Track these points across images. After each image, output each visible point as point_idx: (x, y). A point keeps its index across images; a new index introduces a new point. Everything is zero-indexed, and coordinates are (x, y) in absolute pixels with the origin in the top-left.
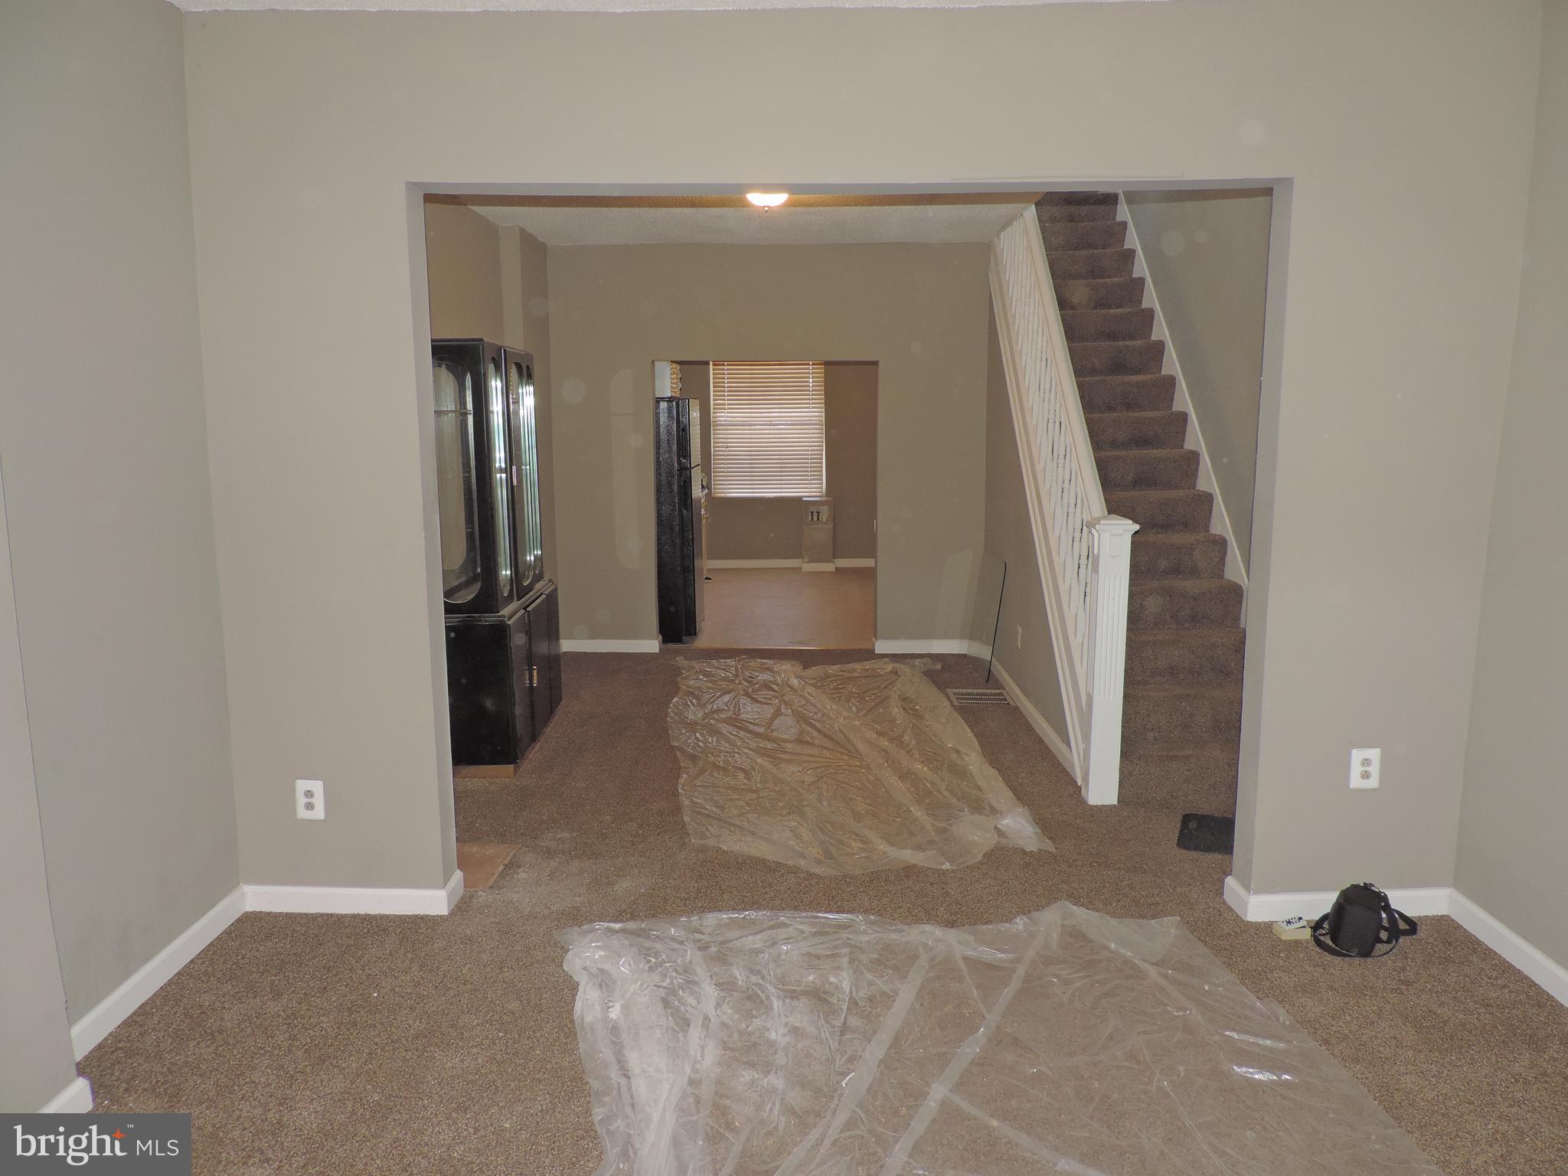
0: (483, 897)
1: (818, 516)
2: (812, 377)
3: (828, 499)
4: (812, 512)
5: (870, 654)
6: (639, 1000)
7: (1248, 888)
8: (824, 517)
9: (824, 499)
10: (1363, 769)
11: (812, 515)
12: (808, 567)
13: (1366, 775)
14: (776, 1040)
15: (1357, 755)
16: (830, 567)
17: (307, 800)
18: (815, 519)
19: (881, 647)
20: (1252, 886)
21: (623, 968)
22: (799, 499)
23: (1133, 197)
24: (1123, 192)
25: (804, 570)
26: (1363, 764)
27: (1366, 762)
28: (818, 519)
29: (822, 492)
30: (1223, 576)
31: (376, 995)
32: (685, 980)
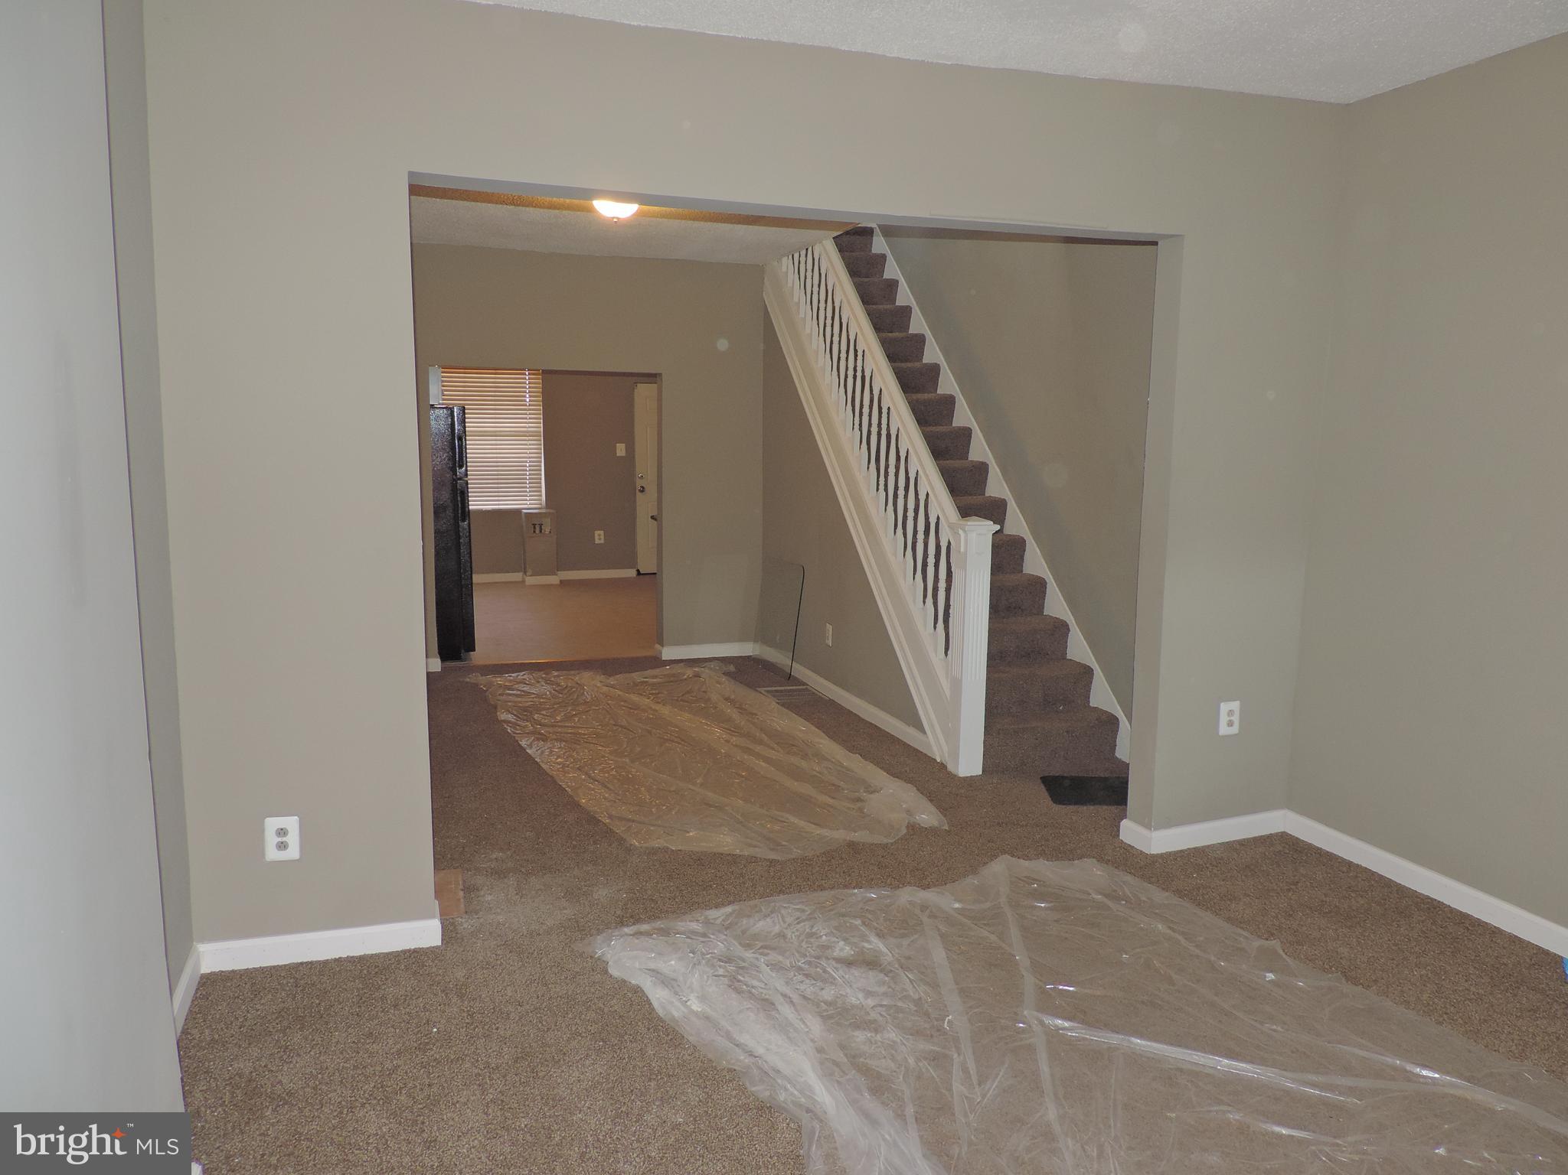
0: (466, 924)
1: (541, 527)
2: (527, 387)
3: (548, 511)
4: (534, 525)
5: (657, 662)
6: (710, 990)
7: (1148, 827)
8: (547, 529)
9: (544, 511)
10: (1228, 719)
11: (535, 528)
12: (530, 580)
13: (1230, 724)
14: (861, 1003)
15: (1224, 708)
16: (554, 580)
17: (280, 839)
18: (537, 531)
19: (668, 653)
20: (1153, 824)
21: (672, 965)
22: (518, 512)
23: (889, 231)
24: (879, 226)
25: (527, 583)
26: (1229, 715)
27: (1231, 713)
28: (541, 532)
29: (541, 504)
30: (1022, 571)
31: (435, 1030)
32: (736, 967)
